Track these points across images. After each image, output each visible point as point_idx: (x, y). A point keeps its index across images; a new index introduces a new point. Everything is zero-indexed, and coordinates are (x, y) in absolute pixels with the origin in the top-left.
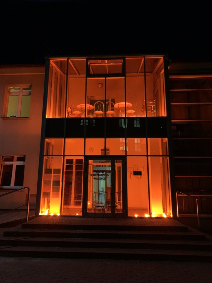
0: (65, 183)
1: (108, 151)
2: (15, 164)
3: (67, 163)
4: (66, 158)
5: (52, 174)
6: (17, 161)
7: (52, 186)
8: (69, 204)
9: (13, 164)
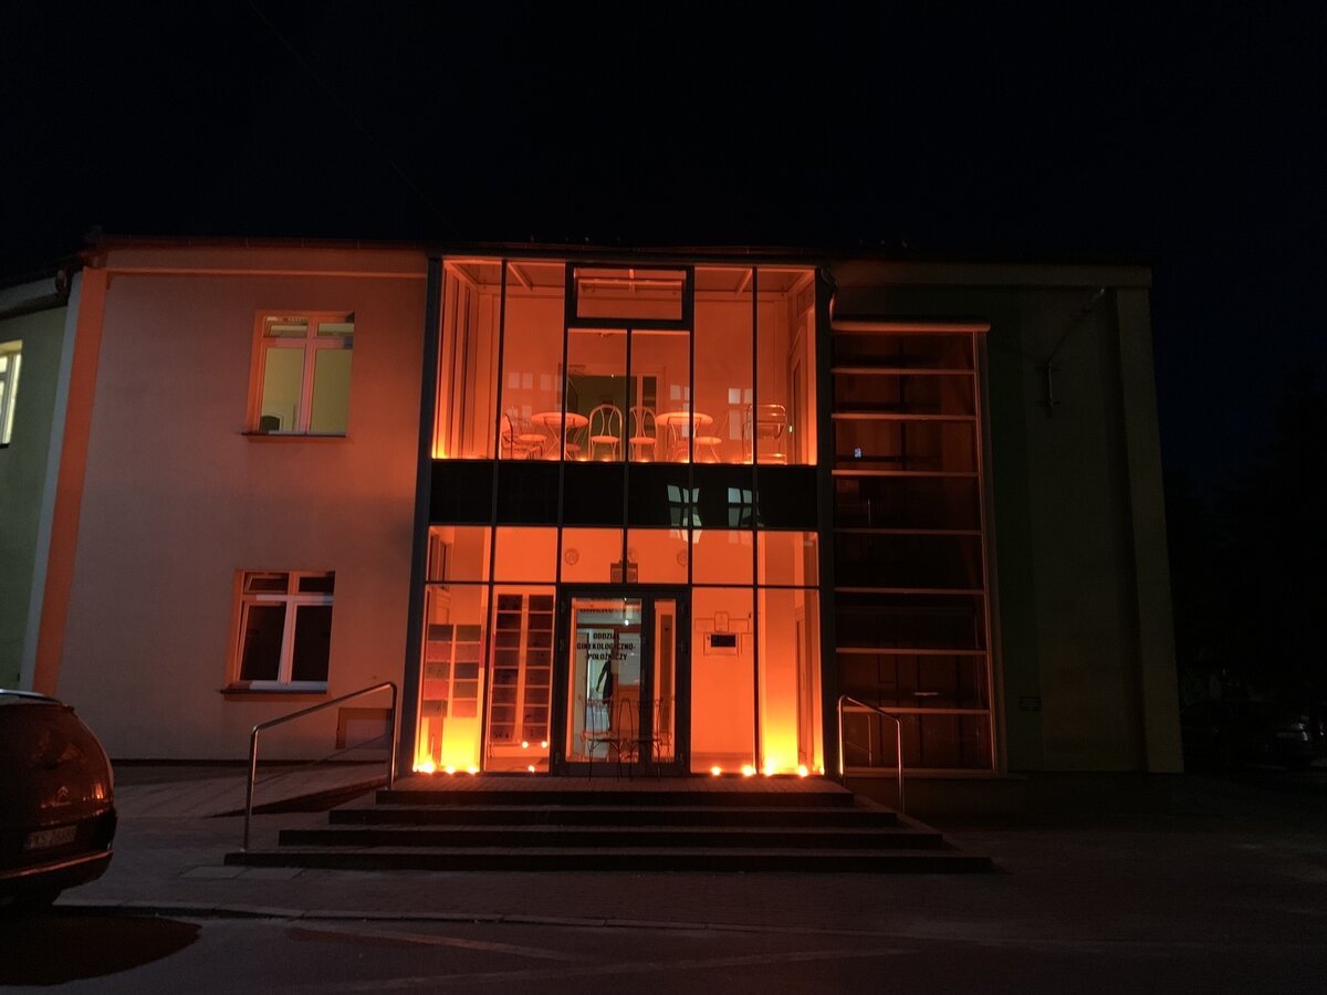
0: (495, 671)
1: (634, 570)
2: (294, 600)
3: (501, 607)
4: (498, 590)
5: (454, 642)
6: (300, 590)
7: (452, 679)
8: (507, 736)
9: (285, 603)
